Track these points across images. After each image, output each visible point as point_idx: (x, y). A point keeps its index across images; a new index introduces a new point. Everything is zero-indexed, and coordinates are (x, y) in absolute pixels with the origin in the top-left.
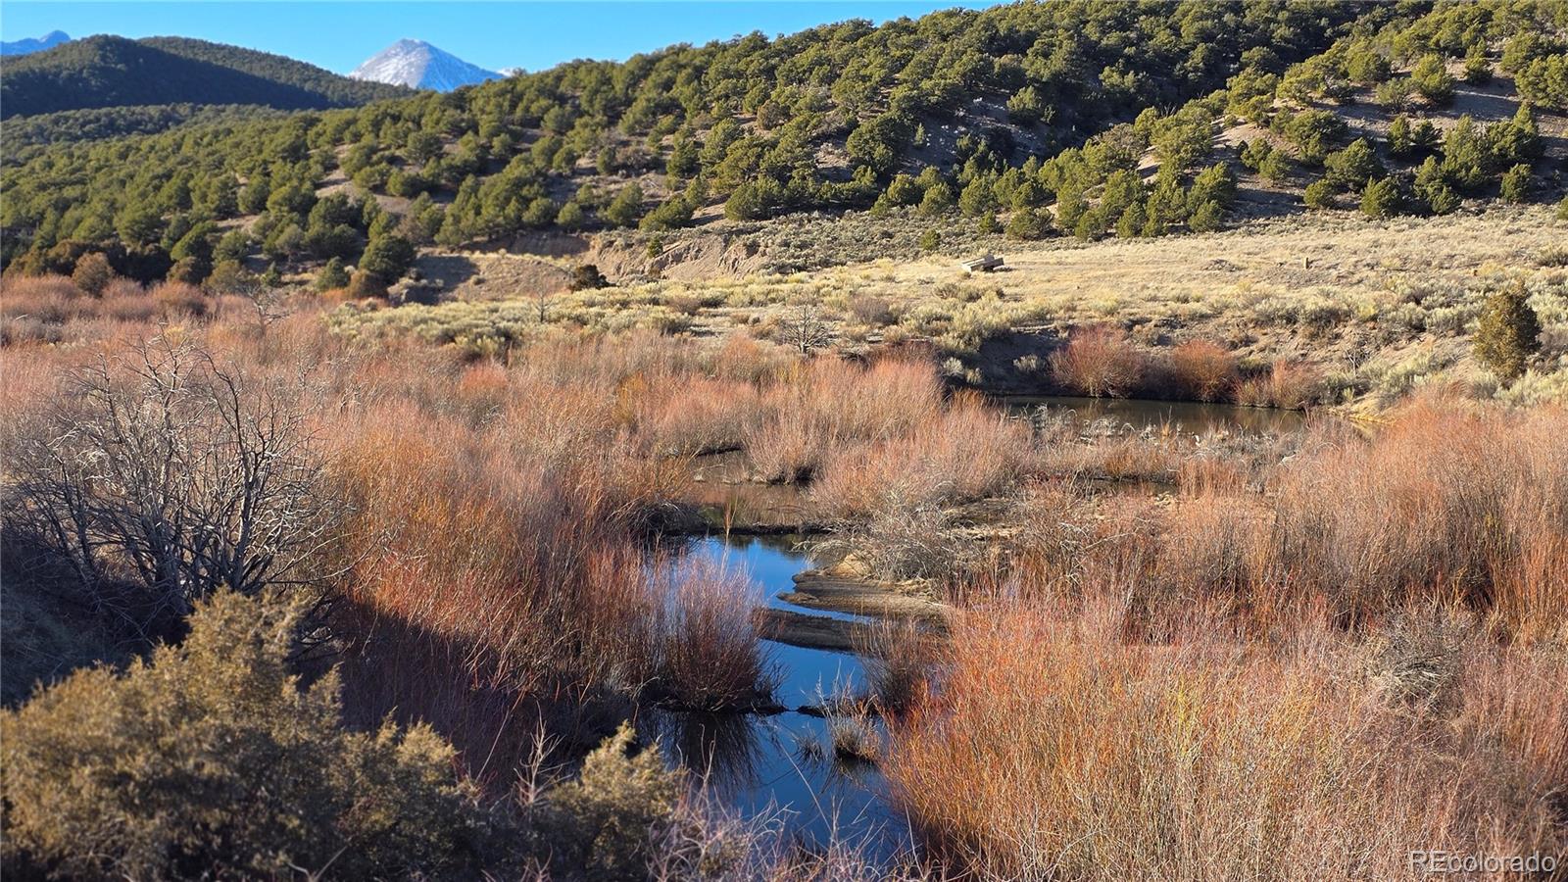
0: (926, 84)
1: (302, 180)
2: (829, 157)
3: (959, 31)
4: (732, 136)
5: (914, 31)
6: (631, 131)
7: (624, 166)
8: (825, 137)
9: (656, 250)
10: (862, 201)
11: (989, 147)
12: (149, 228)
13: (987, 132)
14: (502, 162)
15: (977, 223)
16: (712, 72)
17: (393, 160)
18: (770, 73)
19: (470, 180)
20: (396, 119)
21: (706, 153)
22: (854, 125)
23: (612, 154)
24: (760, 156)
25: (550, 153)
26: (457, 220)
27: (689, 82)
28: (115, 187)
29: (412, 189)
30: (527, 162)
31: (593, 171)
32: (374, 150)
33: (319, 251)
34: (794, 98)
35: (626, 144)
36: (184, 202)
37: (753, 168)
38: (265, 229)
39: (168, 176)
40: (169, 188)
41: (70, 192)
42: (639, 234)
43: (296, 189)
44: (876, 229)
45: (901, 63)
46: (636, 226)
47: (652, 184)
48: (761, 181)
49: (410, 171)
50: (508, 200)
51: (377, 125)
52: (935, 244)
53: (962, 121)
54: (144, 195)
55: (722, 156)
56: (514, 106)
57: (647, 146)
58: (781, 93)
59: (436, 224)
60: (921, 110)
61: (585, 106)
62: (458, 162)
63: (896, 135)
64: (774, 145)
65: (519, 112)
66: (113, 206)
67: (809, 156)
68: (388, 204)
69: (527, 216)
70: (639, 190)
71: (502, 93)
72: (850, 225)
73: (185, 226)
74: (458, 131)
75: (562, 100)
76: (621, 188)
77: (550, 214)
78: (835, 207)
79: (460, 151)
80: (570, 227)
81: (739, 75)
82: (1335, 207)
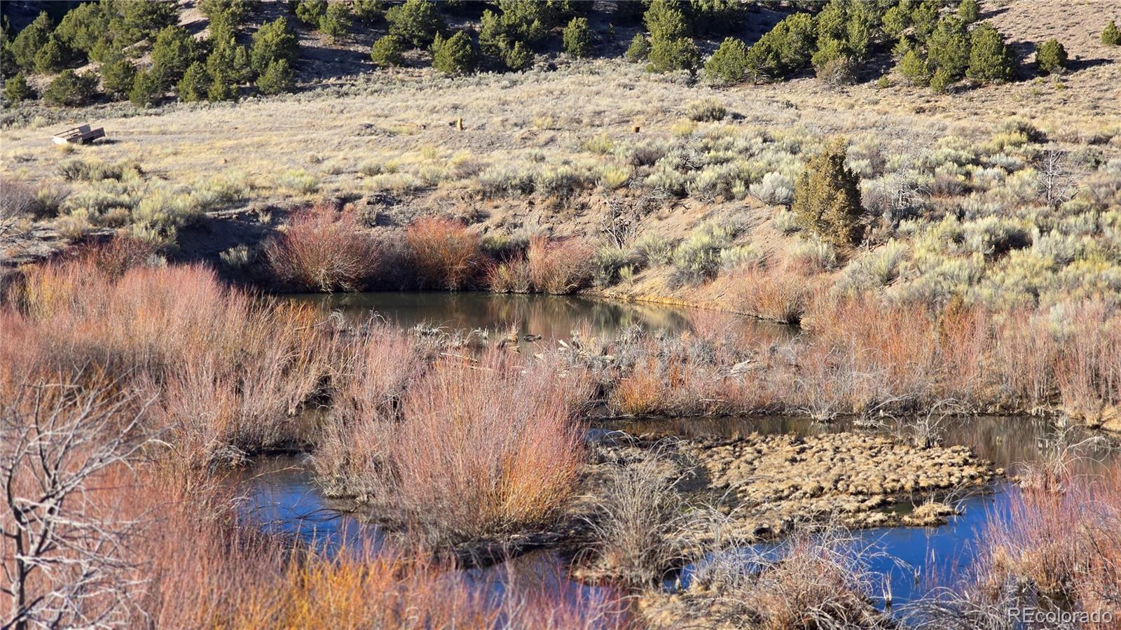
82: (405, 63)
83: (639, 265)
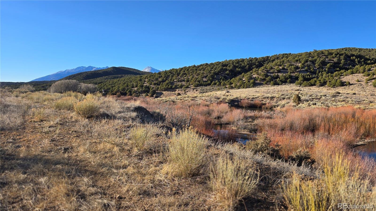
0: (216, 71)
1: (142, 83)
2: (205, 79)
3: (219, 64)
4: (193, 77)
5: (213, 64)
6: (180, 77)
7: (180, 81)
8: (204, 77)
9: (185, 91)
10: (209, 85)
11: (224, 78)
12: (124, 89)
13: (223, 76)
14: (165, 81)
15: (223, 87)
16: (190, 70)
17: (152, 81)
18: (196, 70)
19: (162, 83)
20: (152, 76)
21: (190, 79)
22: (207, 76)
23: (179, 80)
24: (196, 79)
25: (171, 80)
26: (161, 88)
27: (187, 71)
28: (118, 85)
29: (155, 84)
30: (168, 81)
31: (176, 82)
32: (150, 80)
33: (144, 92)
34: (200, 72)
35: (180, 78)
36: (128, 86)
37: (196, 81)
38: (138, 89)
39: (125, 83)
40: (125, 85)
41: (113, 85)
42: (182, 89)
43: (141, 84)
44: (211, 88)
45: (212, 68)
46: (182, 88)
47: (184, 83)
48: (197, 82)
49: (154, 82)
50: (167, 85)
51: (150, 77)
52: (219, 90)
53: (220, 75)
54: (122, 85)
55: (192, 80)
56: (166, 74)
57: (182, 78)
58: (198, 72)
59: (158, 88)
60: (215, 74)
61: (175, 74)
62: (160, 81)
63: (212, 77)
64: (198, 78)
65: (167, 75)
66: (119, 87)
67: (202, 79)
68: (152, 86)
69: (169, 87)
70: (182, 84)
71: (165, 73)
72: (208, 87)
73: (128, 89)
74: (160, 77)
75: (172, 73)
76: (180, 83)
77: (172, 87)
78: (206, 85)
79: (160, 80)
80: (174, 88)
81: (193, 70)
82: (267, 84)
83: (278, 106)
